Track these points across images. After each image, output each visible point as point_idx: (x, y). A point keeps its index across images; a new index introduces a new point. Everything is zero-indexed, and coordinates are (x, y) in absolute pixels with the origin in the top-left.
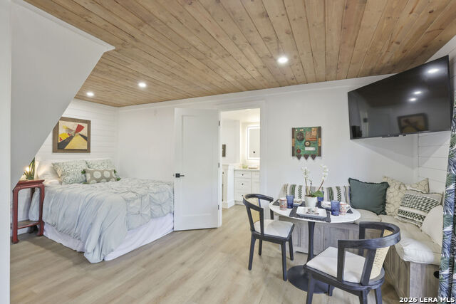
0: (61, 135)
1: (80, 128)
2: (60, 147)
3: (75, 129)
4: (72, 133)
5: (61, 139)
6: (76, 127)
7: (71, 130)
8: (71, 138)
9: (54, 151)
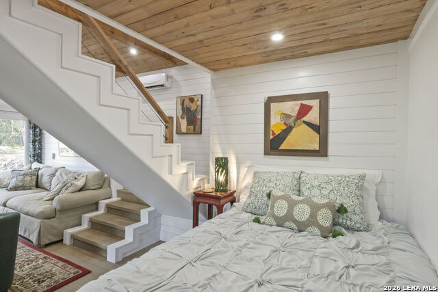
0: (275, 126)
1: (304, 110)
2: (274, 145)
3: (294, 114)
4: (291, 121)
5: (274, 134)
6: (297, 108)
7: (288, 116)
8: (289, 129)
9: (266, 153)
